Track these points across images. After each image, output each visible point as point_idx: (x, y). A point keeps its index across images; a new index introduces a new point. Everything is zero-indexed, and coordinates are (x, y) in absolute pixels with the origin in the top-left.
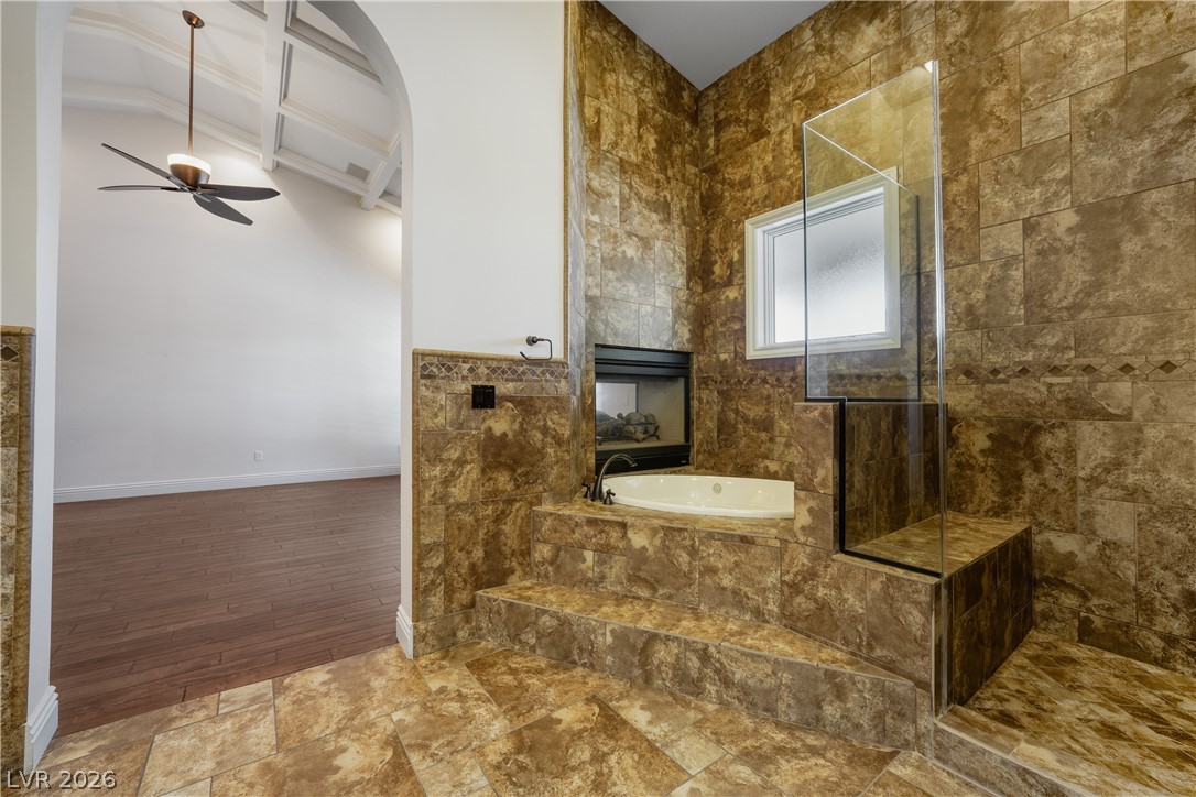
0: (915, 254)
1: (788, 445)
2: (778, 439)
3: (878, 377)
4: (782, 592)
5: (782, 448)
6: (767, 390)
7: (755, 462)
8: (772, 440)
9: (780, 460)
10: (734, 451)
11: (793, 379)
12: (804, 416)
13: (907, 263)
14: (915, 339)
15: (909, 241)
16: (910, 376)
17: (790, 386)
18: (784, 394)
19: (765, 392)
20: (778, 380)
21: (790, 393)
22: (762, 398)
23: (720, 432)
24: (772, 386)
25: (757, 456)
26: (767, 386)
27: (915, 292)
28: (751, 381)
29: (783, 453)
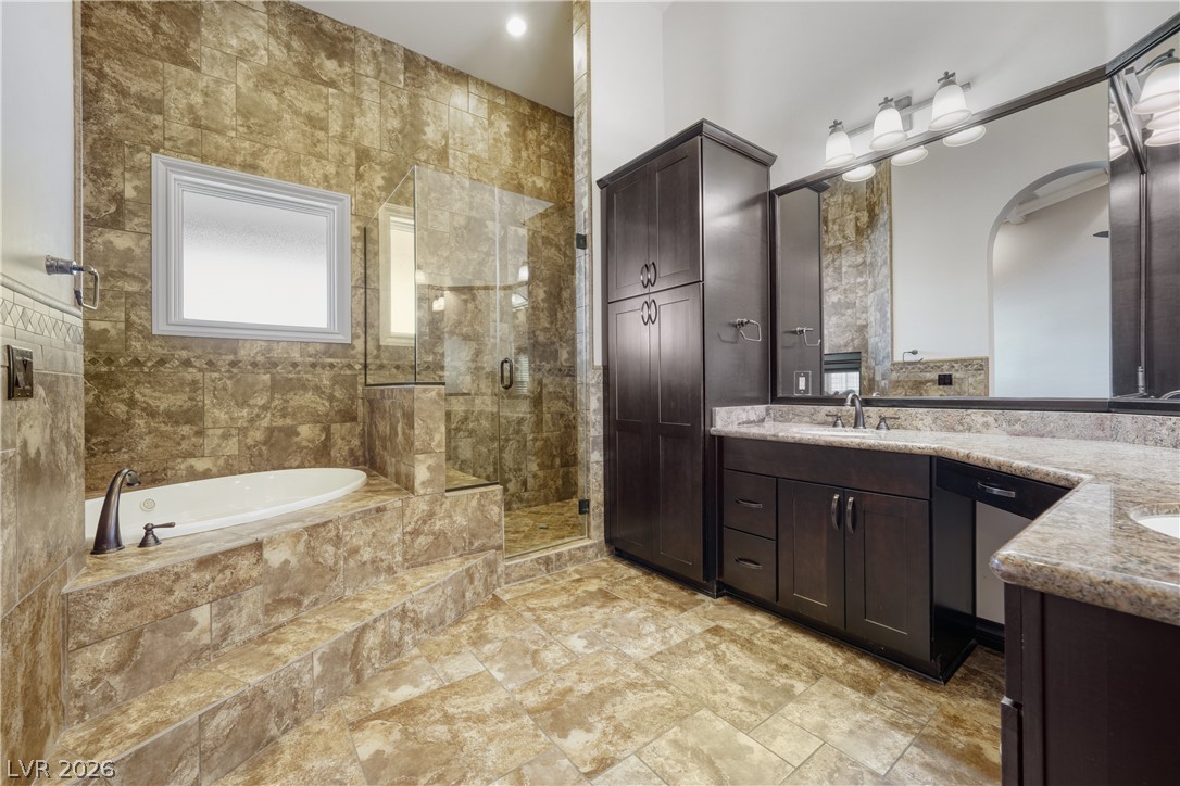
0: (363, 271)
1: (225, 437)
2: (210, 432)
3: (332, 366)
4: (404, 542)
5: (216, 441)
6: (191, 374)
7: (170, 464)
8: (200, 433)
9: (214, 454)
10: (126, 456)
11: (233, 364)
12: (423, 396)
13: (356, 278)
14: (362, 339)
15: (358, 260)
16: (358, 367)
17: (229, 371)
18: (220, 379)
19: (189, 377)
20: (210, 363)
21: (230, 378)
22: (182, 384)
23: (90, 432)
24: (200, 370)
25: (173, 457)
26: (191, 370)
27: (363, 302)
28: (162, 362)
29: (219, 445)
